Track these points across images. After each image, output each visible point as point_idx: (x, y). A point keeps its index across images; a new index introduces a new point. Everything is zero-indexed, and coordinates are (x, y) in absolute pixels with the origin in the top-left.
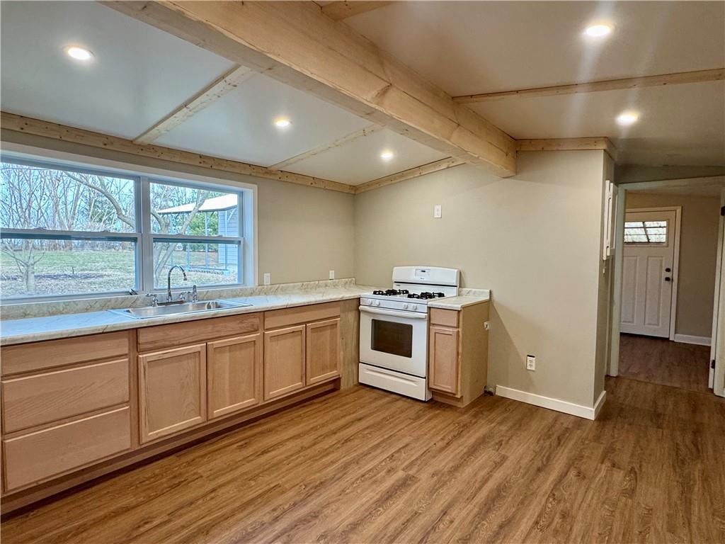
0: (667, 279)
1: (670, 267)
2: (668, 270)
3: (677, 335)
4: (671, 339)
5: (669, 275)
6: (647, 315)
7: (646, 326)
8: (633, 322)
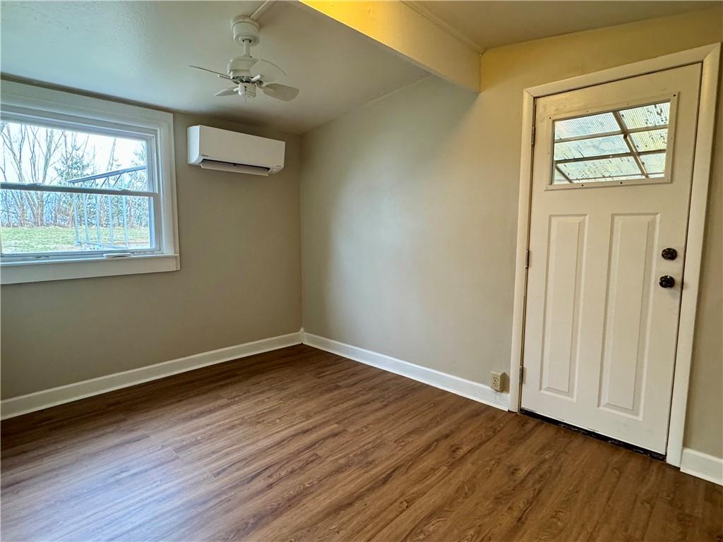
0: (667, 282)
1: (678, 247)
2: (670, 254)
3: (687, 451)
4: (669, 460)
5: (671, 269)
6: (606, 378)
7: (601, 408)
8: (569, 393)
